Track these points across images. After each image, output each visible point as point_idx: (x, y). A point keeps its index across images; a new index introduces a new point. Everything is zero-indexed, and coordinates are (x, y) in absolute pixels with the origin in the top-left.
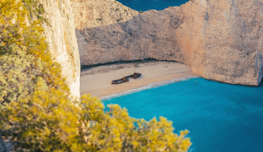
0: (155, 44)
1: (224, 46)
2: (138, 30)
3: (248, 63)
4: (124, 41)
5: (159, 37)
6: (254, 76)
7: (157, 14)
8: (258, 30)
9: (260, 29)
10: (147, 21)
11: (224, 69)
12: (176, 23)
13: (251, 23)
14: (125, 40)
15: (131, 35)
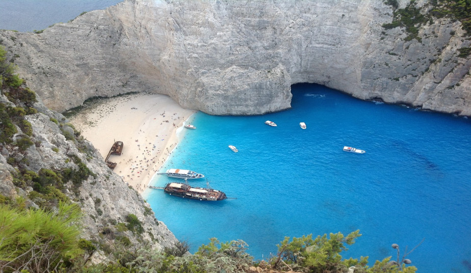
0: (90, 76)
1: (228, 67)
2: (51, 63)
3: (276, 84)
4: (42, 90)
5: (93, 64)
6: (287, 98)
7: (69, 30)
8: (272, 35)
9: (275, 33)
10: (58, 44)
11: (241, 99)
12: (110, 37)
13: (257, 26)
14: (42, 88)
15: (46, 76)
